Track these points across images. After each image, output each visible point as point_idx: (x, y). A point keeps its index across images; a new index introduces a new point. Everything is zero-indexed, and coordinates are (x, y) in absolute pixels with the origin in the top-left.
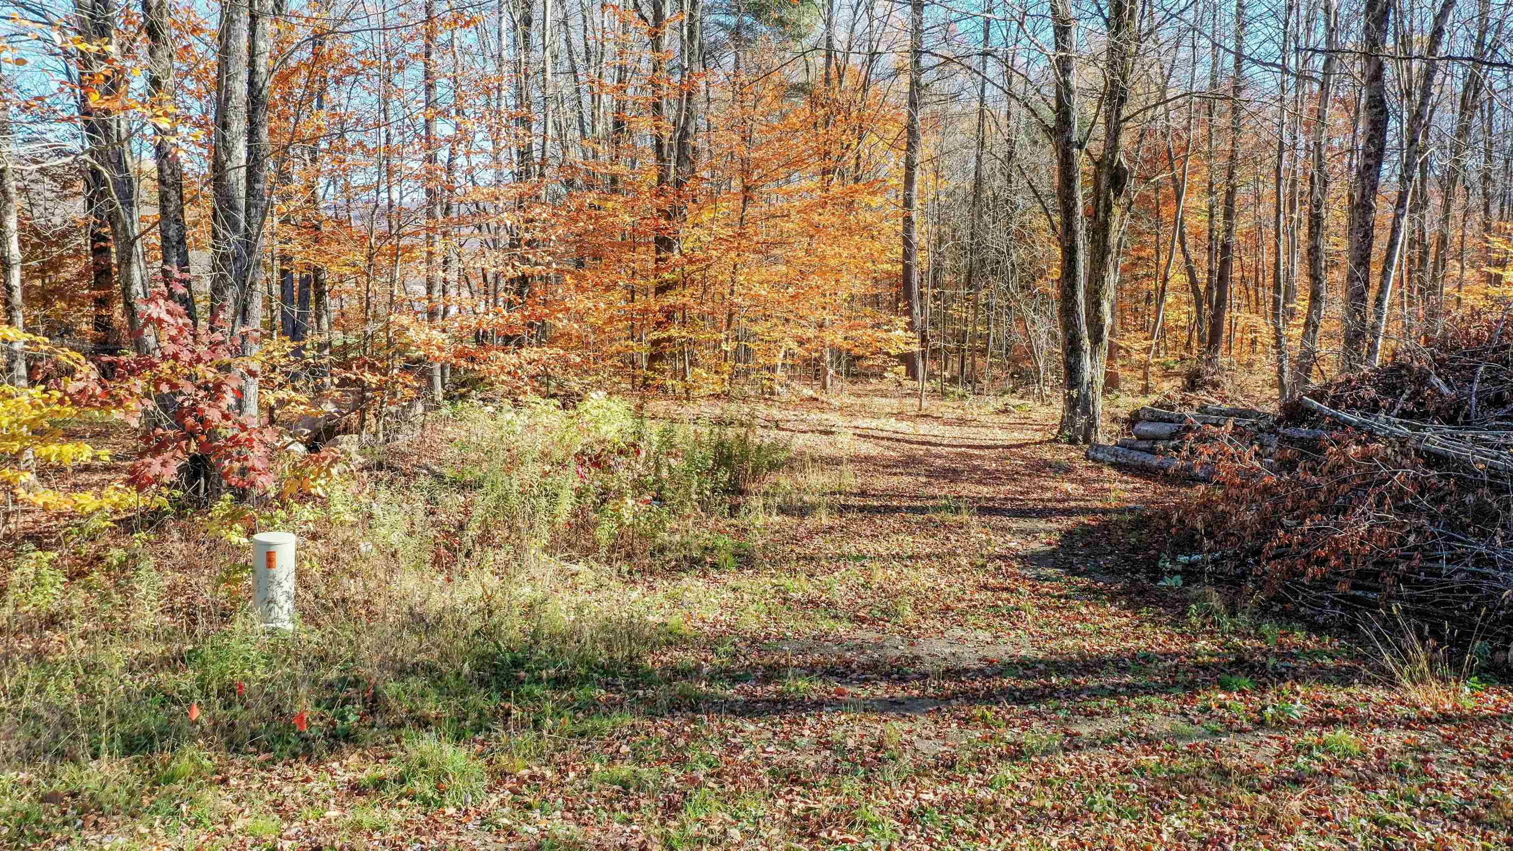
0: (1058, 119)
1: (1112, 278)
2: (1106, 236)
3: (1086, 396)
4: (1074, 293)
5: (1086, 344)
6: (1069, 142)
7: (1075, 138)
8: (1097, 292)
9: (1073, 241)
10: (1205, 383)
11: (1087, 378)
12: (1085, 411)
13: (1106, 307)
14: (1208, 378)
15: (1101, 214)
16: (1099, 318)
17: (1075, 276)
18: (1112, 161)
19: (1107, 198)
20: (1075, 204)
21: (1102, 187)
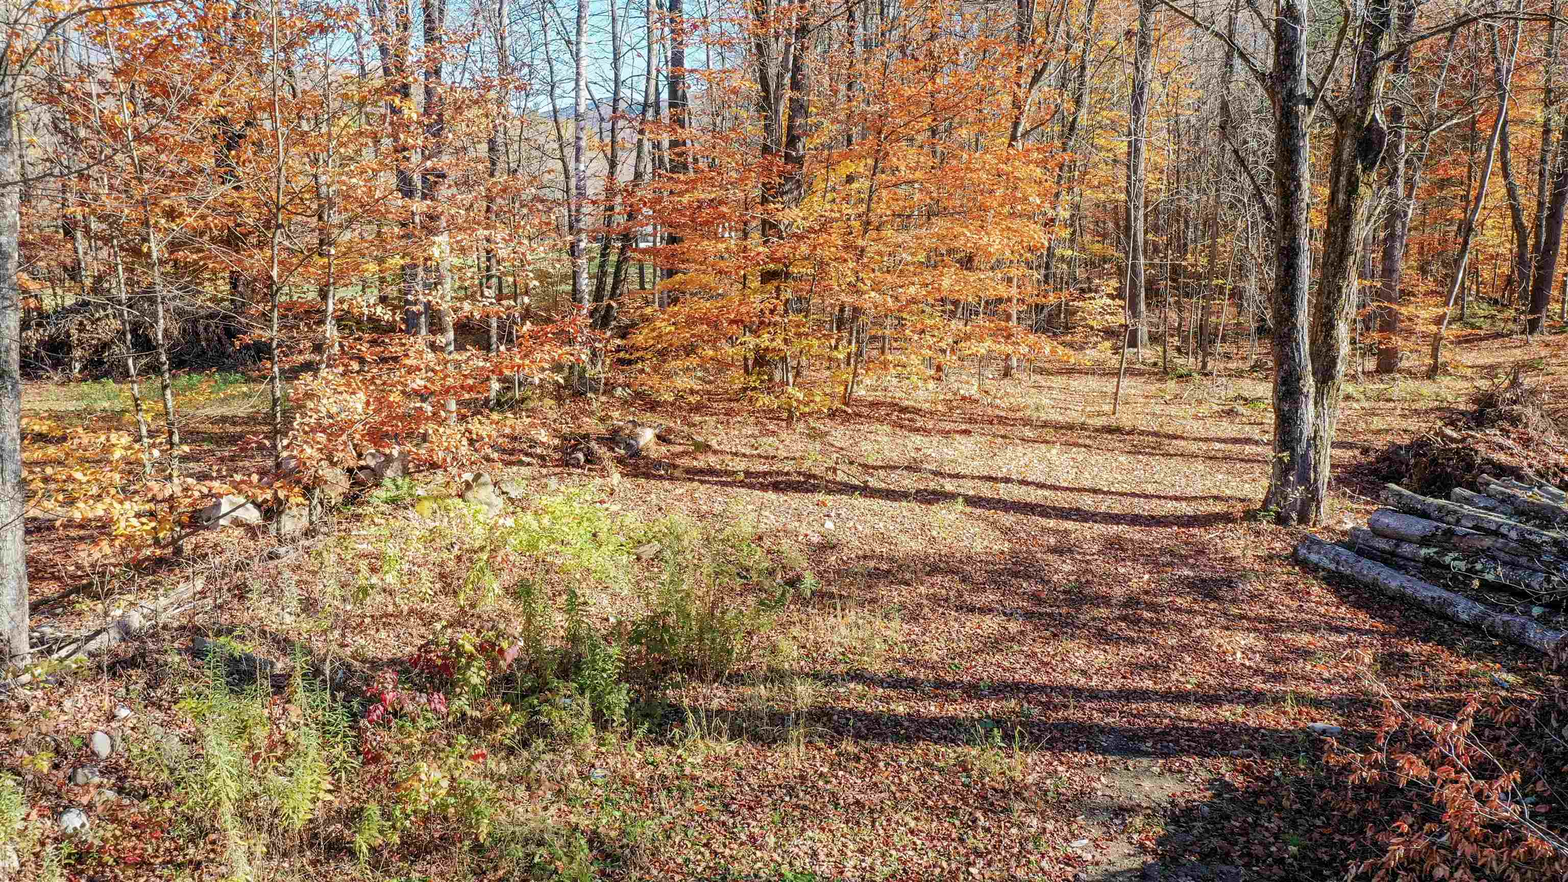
0: (1277, 63)
1: (1353, 286)
2: (1347, 229)
3: (1305, 456)
4: (1293, 313)
5: (1309, 384)
6: (1291, 94)
7: (1304, 89)
8: (1329, 309)
9: (1294, 239)
10: (1500, 417)
11: (1308, 431)
12: (1303, 479)
13: (1342, 330)
14: (1504, 408)
15: (1341, 197)
16: (1330, 347)
17: (1294, 289)
18: (1361, 120)
19: (1351, 173)
20: (1299, 186)
21: (1345, 156)
